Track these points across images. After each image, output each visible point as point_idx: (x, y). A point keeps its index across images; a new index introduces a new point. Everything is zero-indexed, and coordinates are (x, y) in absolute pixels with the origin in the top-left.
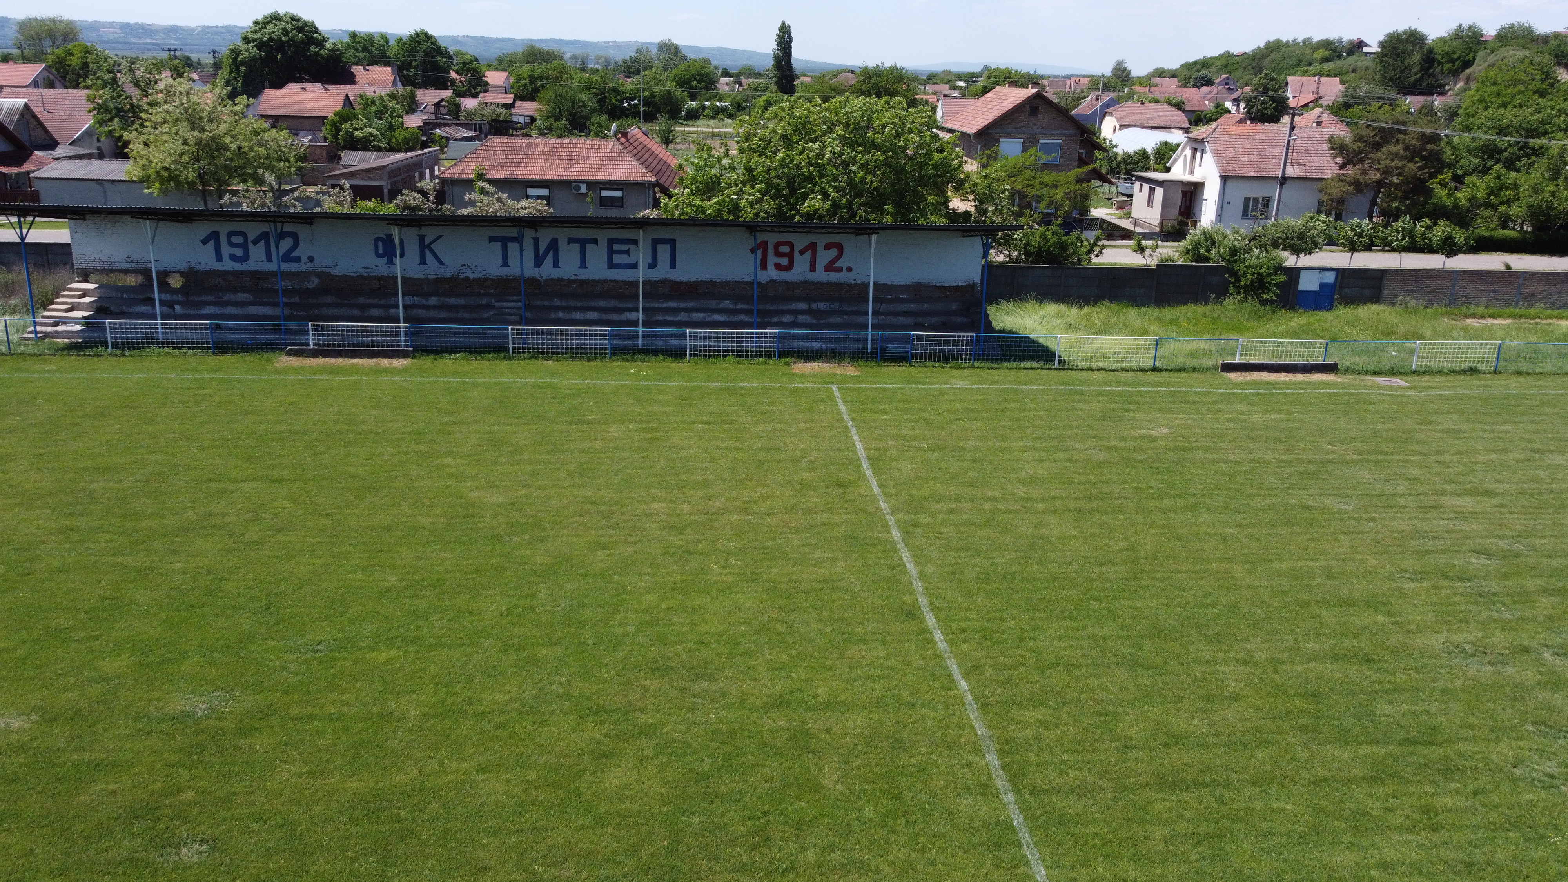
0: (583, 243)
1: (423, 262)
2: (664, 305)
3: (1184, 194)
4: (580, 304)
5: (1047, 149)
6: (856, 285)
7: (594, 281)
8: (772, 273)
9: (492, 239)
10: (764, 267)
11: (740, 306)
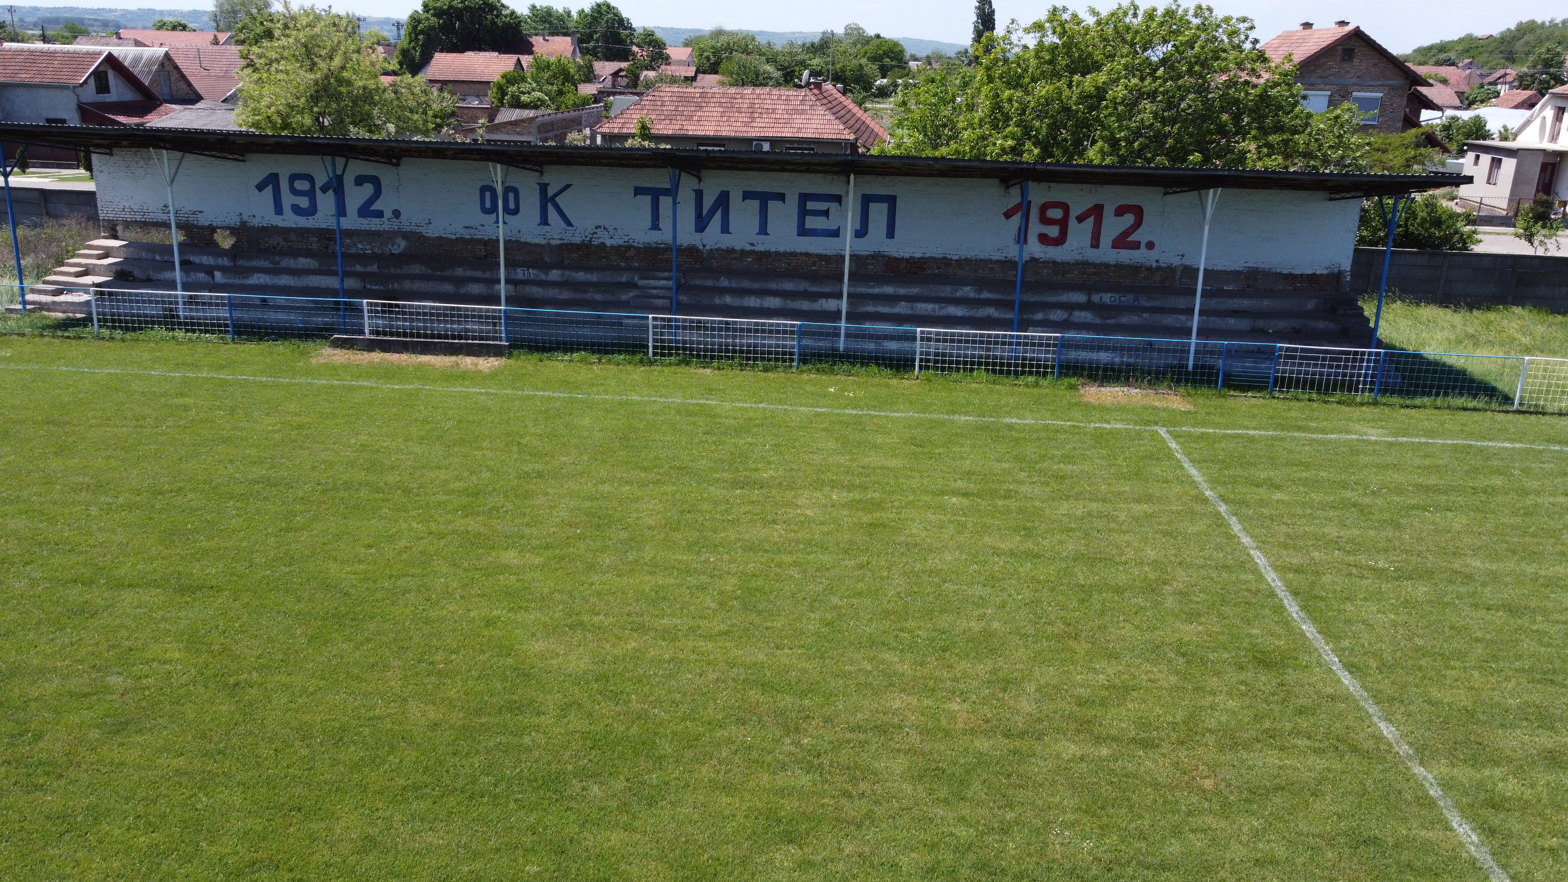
0: (764, 198)
1: (544, 221)
2: (876, 291)
3: (1544, 167)
4: (755, 286)
5: (1365, 105)
6: (1159, 268)
7: (777, 253)
8: (1035, 249)
9: (639, 191)
10: (1022, 237)
11: (986, 295)
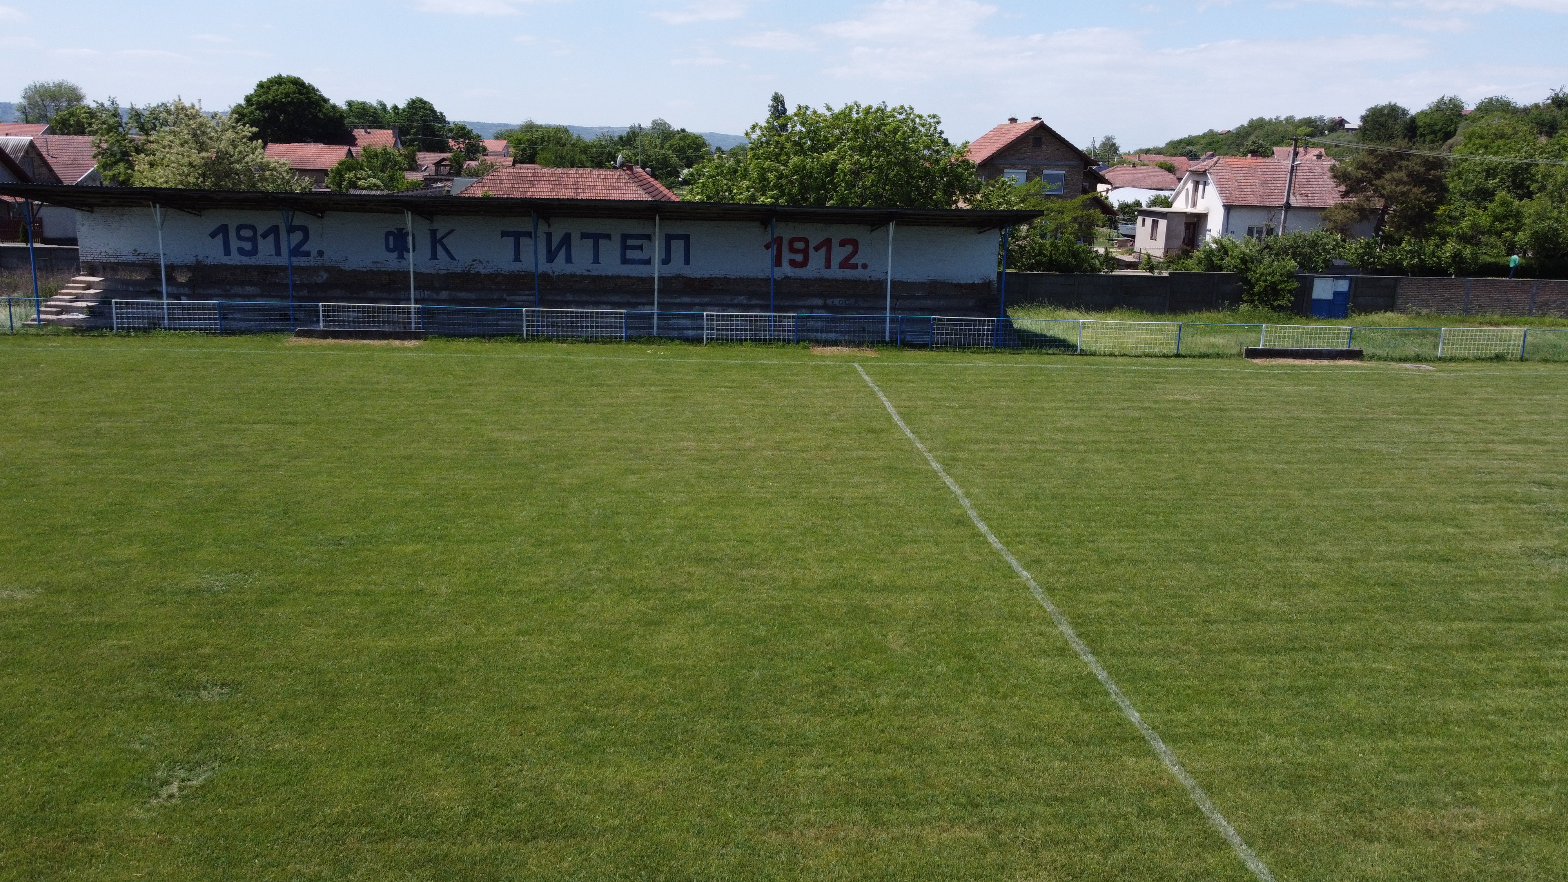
0: (596, 238)
1: (434, 256)
2: (678, 301)
3: (1188, 226)
4: (593, 299)
5: (1051, 179)
6: (871, 282)
7: (607, 277)
8: (786, 270)
9: (504, 234)
10: (778, 262)
11: (754, 302)
